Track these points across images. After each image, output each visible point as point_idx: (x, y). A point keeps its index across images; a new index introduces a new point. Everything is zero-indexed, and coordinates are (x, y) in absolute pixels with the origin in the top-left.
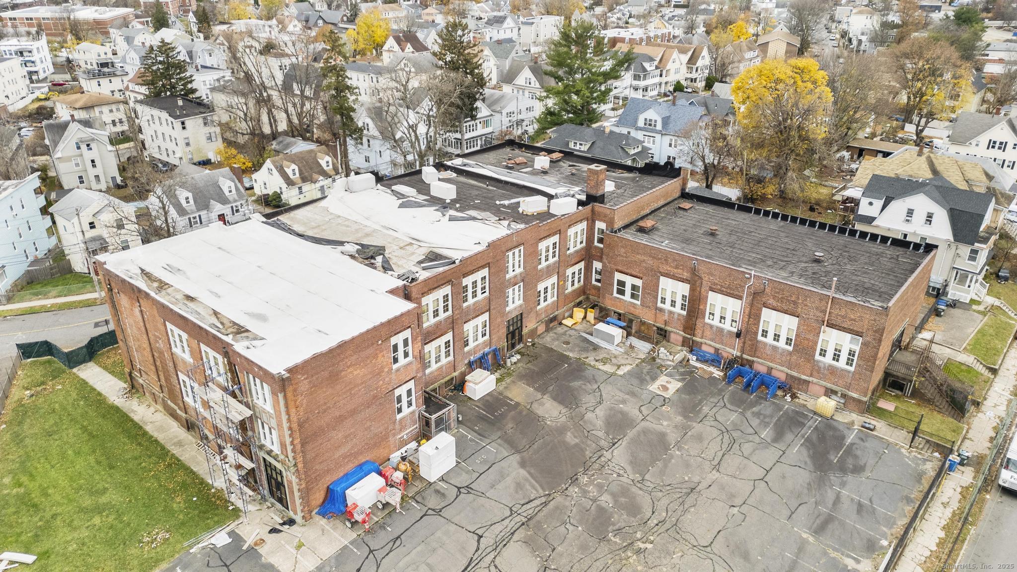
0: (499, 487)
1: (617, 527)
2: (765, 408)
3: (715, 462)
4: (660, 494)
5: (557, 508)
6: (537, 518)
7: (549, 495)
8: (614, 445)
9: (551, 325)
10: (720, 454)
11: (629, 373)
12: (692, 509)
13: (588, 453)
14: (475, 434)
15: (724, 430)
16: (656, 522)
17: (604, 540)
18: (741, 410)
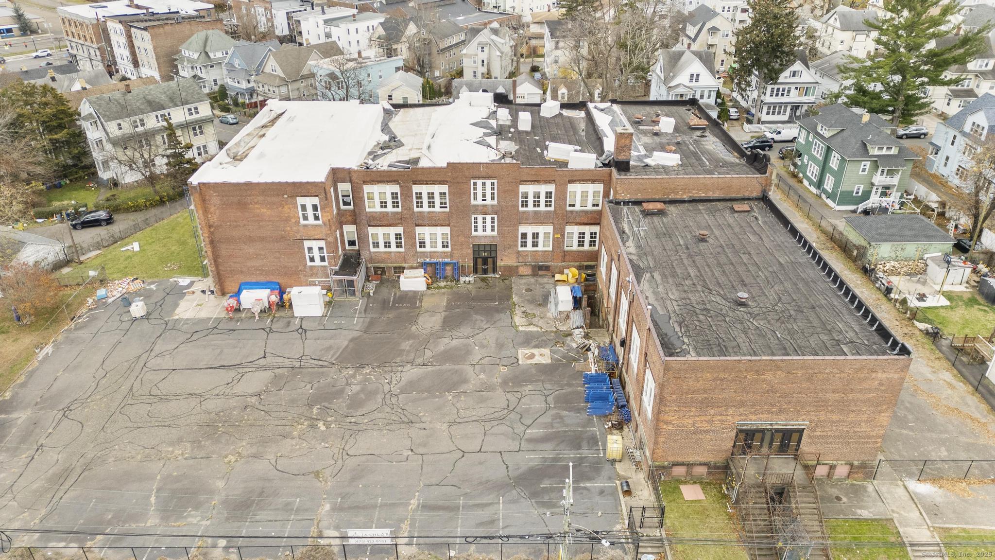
0: (319, 342)
1: (329, 406)
2: (576, 418)
3: (460, 420)
4: (388, 410)
5: (323, 373)
6: (305, 370)
7: (333, 364)
8: (423, 365)
9: (541, 273)
11: (528, 333)
12: (385, 432)
13: (398, 359)
14: (364, 308)
15: (511, 408)
16: (353, 420)
17: (310, 406)
18: (552, 406)
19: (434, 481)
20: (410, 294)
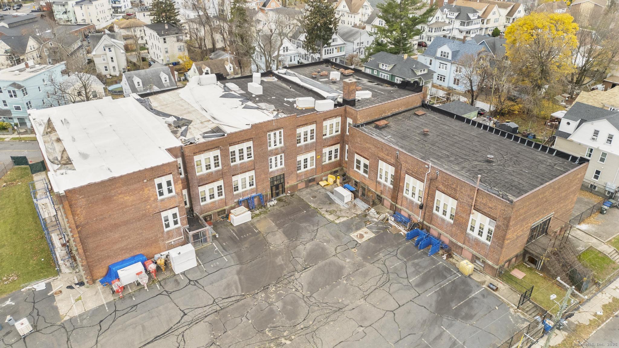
0: (215, 284)
1: (274, 325)
2: (425, 261)
3: (366, 293)
4: (316, 308)
5: (243, 305)
6: (227, 309)
7: (244, 295)
8: (305, 269)
9: (310, 184)
10: (373, 288)
11: (343, 223)
12: (332, 323)
13: (285, 272)
14: (221, 248)
15: (386, 271)
16: (302, 326)
17: (261, 331)
18: (405, 260)
19: (396, 338)
20: (243, 226)
